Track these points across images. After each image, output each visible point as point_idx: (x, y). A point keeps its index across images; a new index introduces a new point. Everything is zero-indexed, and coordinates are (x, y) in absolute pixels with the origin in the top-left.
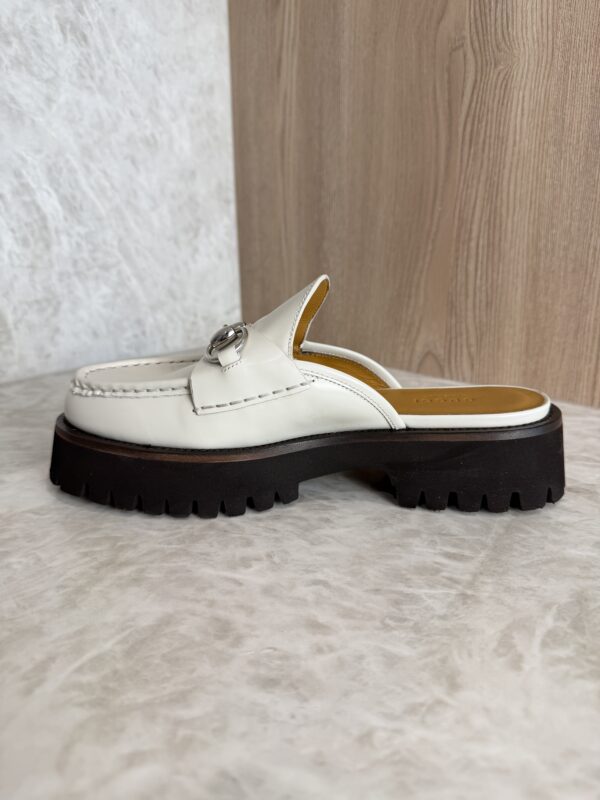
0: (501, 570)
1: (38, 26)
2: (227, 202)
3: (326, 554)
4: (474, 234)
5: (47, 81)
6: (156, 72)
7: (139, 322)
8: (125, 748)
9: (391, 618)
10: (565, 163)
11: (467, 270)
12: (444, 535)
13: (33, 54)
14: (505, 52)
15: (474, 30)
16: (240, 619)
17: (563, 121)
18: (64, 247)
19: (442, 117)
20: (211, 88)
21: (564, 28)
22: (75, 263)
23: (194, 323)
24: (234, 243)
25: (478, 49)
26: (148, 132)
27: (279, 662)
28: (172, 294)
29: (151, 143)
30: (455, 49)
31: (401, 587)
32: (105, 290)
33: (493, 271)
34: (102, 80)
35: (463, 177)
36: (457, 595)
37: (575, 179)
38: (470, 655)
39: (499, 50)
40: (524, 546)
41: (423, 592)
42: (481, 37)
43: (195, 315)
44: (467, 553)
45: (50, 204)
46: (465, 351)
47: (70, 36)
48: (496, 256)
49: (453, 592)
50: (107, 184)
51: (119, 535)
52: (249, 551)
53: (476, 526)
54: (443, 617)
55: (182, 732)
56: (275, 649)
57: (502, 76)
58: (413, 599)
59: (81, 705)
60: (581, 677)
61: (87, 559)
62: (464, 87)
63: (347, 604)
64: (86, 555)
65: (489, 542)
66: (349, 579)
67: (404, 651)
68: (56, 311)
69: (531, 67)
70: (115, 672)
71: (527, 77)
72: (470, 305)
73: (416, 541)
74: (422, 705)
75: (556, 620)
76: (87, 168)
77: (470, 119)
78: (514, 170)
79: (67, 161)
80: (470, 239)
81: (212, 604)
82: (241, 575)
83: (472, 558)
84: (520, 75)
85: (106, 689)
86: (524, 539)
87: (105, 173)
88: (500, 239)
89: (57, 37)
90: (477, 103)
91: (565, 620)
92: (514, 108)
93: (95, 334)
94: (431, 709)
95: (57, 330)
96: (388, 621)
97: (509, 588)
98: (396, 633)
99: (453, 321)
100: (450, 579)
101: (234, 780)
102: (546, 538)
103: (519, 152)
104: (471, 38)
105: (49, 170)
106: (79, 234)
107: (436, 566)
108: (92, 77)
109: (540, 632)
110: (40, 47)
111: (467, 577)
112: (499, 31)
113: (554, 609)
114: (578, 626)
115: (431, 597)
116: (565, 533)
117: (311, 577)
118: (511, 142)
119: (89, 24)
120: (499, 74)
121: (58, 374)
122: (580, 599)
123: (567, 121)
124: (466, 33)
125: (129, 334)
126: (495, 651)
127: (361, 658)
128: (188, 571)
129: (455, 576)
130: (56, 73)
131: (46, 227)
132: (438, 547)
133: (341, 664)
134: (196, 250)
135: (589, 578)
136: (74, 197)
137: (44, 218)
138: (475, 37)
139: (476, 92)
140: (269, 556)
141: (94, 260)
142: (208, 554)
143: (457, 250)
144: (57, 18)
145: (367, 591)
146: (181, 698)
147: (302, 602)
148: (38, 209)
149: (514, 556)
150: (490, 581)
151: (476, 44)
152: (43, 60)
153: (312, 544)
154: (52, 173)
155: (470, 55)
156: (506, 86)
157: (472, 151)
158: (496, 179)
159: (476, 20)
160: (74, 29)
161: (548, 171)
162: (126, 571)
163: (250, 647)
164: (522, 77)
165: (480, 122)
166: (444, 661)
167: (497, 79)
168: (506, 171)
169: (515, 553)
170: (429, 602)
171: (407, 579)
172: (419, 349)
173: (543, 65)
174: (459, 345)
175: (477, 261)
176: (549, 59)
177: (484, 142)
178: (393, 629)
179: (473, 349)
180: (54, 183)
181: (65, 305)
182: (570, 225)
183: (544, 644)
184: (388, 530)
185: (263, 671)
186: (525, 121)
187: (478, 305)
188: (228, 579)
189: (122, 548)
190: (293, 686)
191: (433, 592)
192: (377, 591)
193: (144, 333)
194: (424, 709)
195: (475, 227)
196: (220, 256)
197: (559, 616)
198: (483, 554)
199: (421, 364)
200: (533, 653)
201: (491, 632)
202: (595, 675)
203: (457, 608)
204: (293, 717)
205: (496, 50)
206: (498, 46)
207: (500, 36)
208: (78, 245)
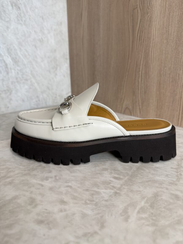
0: (131, 184)
1: (4, 5)
2: (66, 59)
3: (74, 176)
4: (141, 69)
5: (7, 22)
6: (43, 18)
7: (38, 97)
9: (89, 200)
10: (169, 46)
11: (138, 81)
12: (116, 170)
13: (2, 13)
14: (150, 9)
15: (140, 2)
16: (38, 198)
17: (169, 32)
18: (13, 73)
19: (131, 31)
20: (61, 23)
21: (169, 1)
22: (17, 78)
23: (56, 97)
24: (69, 72)
25: (142, 9)
26: (40, 37)
27: (46, 214)
28: (48, 88)
29: (41, 41)
30: (134, 9)
31: (96, 189)
32: (26, 87)
33: (147, 81)
34: (25, 21)
35: (137, 51)
36: (113, 192)
37: (173, 51)
38: (111, 215)
39: (148, 9)
40: (141, 175)
41: (102, 191)
42: (143, 5)
43: (56, 95)
44: (121, 177)
45: (9, 60)
46: (138, 107)
47: (14, 7)
48: (148, 77)
49: (113, 191)
50: (27, 54)
51: (10, 167)
52: (50, 175)
53: (127, 167)
54: (106, 201)
55: (6, 239)
56: (46, 210)
57: (149, 17)
58: (98, 193)
60: (148, 225)
62: (137, 21)
63: (75, 194)
65: (130, 173)
66: (79, 185)
67: (89, 212)
68: (10, 94)
69: (158, 14)
71: (157, 17)
72: (139, 93)
73: (106, 172)
74: (89, 233)
75: (145, 203)
76: (20, 49)
77: (139, 32)
78: (153, 48)
79: (14, 47)
80: (139, 71)
81: (31, 192)
82: (45, 183)
83: (123, 179)
84: (155, 17)
86: (142, 173)
87: (26, 50)
88: (149, 71)
89: (10, 8)
90: (141, 26)
92: (153, 28)
93: (23, 101)
94: (92, 235)
95: (11, 99)
96: (88, 202)
97: (132, 190)
99: (134, 98)
100: (113, 186)
102: (150, 172)
103: (155, 43)
104: (140, 5)
105: (8, 50)
106: (18, 70)
107: (110, 181)
108: (22, 20)
109: (138, 208)
110: (5, 11)
111: (119, 186)
112: (148, 2)
113: (146, 199)
114: (152, 206)
115: (104, 193)
116: (157, 171)
117: (67, 184)
118: (152, 39)
119: (21, 3)
120: (148, 17)
121: (11, 113)
122: (156, 195)
124: (138, 4)
125: (34, 101)
126: (121, 214)
127: (74, 214)
128: (28, 181)
129: (115, 185)
130: (10, 19)
131: (7, 67)
132: (113, 175)
133: (67, 216)
134: (56, 74)
135: (161, 188)
136: (16, 58)
137: (6, 65)
138: (141, 5)
139: (141, 22)
140: (55, 176)
141: (23, 77)
142: (36, 175)
143: (135, 75)
144: (10, 2)
145: (84, 190)
146: (10, 226)
148: (5, 62)
149: (137, 179)
150: (126, 188)
151: (141, 7)
152: (6, 15)
153: (71, 173)
154: (9, 50)
155: (139, 11)
156: (151, 20)
157: (140, 42)
158: (147, 51)
160: (16, 5)
161: (164, 49)
162: (8, 180)
163: (40, 208)
164: (156, 18)
165: (142, 33)
166: (102, 217)
167: (148, 18)
168: (151, 49)
169: (138, 178)
170: (103, 195)
171: (98, 186)
172: (124, 106)
173: (162, 13)
174: (136, 105)
175: (141, 79)
176: (164, 11)
177: (144, 39)
178: (88, 204)
179: (141, 107)
180: (10, 53)
181: (14, 92)
182: (171, 66)
183: (139, 212)
184: (98, 168)
185: (40, 218)
186: (156, 32)
187: (142, 92)
188: (40, 184)
189: (10, 171)
190: (48, 224)
191: (106, 191)
192: (87, 190)
193: (39, 100)
194: (89, 235)
196: (64, 76)
197: (146, 202)
198: (126, 178)
199: (125, 111)
200: (134, 215)
201: (121, 207)
202: (154, 225)
203: (112, 197)
204: (44, 235)
205: (147, 9)
206: (148, 7)
207: (149, 4)
208: (18, 73)
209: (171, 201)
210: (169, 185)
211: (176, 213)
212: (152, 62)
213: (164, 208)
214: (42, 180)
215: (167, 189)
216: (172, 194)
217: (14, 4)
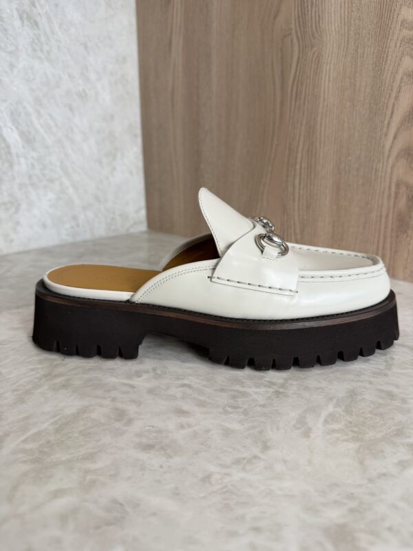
1: (4, 16)
2: (136, 136)
4: (299, 160)
5: (10, 53)
6: (86, 47)
7: (75, 218)
8: (52, 486)
9: (229, 406)
10: (356, 113)
11: (294, 184)
14: (318, 39)
15: (297, 24)
16: (132, 409)
17: (355, 85)
18: (22, 166)
19: (277, 81)
20: (124, 59)
21: (355, 25)
22: (30, 177)
23: (113, 219)
24: (140, 164)
25: (300, 37)
26: (81, 89)
27: (155, 434)
28: (97, 199)
29: (83, 96)
30: (285, 37)
31: (238, 388)
32: (51, 196)
33: (311, 185)
34: (48, 52)
35: (291, 122)
36: (273, 392)
37: (363, 123)
38: (278, 429)
39: (314, 38)
42: (302, 29)
43: (114, 213)
45: (13, 137)
47: (26, 22)
48: (313, 176)
49: (271, 390)
50: (52, 124)
52: (141, 367)
54: (263, 406)
55: (89, 477)
56: (153, 427)
57: (316, 54)
58: (244, 394)
59: (25, 462)
60: (346, 441)
61: (33, 373)
62: (291, 62)
63: (202, 398)
64: (32, 370)
66: (205, 383)
67: (235, 426)
68: (17, 211)
69: (334, 50)
70: (48, 442)
71: (332, 56)
72: (296, 208)
74: (244, 459)
75: (335, 407)
76: (38, 112)
77: (295, 83)
78: (324, 117)
79: (25, 108)
80: (296, 163)
81: (114, 400)
82: (135, 381)
85: (41, 452)
87: (50, 116)
88: (315, 163)
89: (17, 23)
90: (300, 73)
91: (340, 406)
92: (323, 77)
93: (44, 226)
94: (249, 461)
95: (18, 223)
96: (227, 408)
97: (307, 388)
98: (232, 415)
99: (286, 218)
100: (270, 382)
101: (121, 505)
103: (327, 106)
104: (296, 29)
105: (12, 113)
106: (33, 158)
108: (42, 51)
109: (324, 414)
110: (5, 30)
111: (281, 381)
112: (314, 25)
113: (335, 401)
114: (348, 411)
115: (256, 393)
117: (180, 382)
118: (322, 99)
119: (39, 14)
120: (314, 53)
121: (18, 253)
122: (352, 394)
123: (358, 86)
124: (293, 26)
125: (67, 226)
126: (294, 426)
127: (208, 431)
128: (100, 380)
129: (273, 381)
130: (17, 47)
131: (10, 153)
133: (195, 435)
134: (114, 169)
135: (359, 381)
136: (29, 132)
137: (8, 147)
138: (298, 29)
139: (299, 65)
140: (154, 370)
141: (44, 175)
142: (113, 369)
143: (288, 171)
144: (17, 10)
145: (216, 390)
146: (91, 457)
147: (173, 397)
148: (4, 140)
150: (295, 383)
151: (299, 33)
152: (7, 38)
154: (14, 116)
155: (295, 40)
156: (319, 61)
157: (297, 105)
158: (312, 123)
159: (299, 17)
160: (29, 18)
161: (346, 119)
162: (58, 380)
163: (137, 426)
164: (328, 56)
165: (302, 85)
166: (261, 432)
167: (313, 57)
168: (319, 118)
170: (255, 396)
171: (242, 383)
173: (342, 48)
175: (300, 179)
176: (346, 45)
177: (305, 98)
178: (231, 413)
180: (15, 122)
181: (24, 206)
182: (360, 154)
183: (326, 422)
185: (144, 440)
186: (331, 85)
187: (301, 207)
188: (126, 384)
189: (57, 365)
190: (163, 448)
191: (258, 390)
192: (222, 390)
193: (78, 225)
194: (245, 461)
195: (299, 155)
196: (131, 173)
197: (337, 405)
200: (318, 427)
201: (293, 415)
202: (355, 439)
203: (272, 400)
204: (161, 467)
205: (312, 38)
206: (313, 35)
207: (314, 28)
208: (33, 165)
209: (381, 401)
210: (374, 377)
211: (393, 419)
212: (322, 145)
213: (370, 412)
214: (129, 376)
215: (371, 383)
216: (381, 391)
217: (25, 16)
